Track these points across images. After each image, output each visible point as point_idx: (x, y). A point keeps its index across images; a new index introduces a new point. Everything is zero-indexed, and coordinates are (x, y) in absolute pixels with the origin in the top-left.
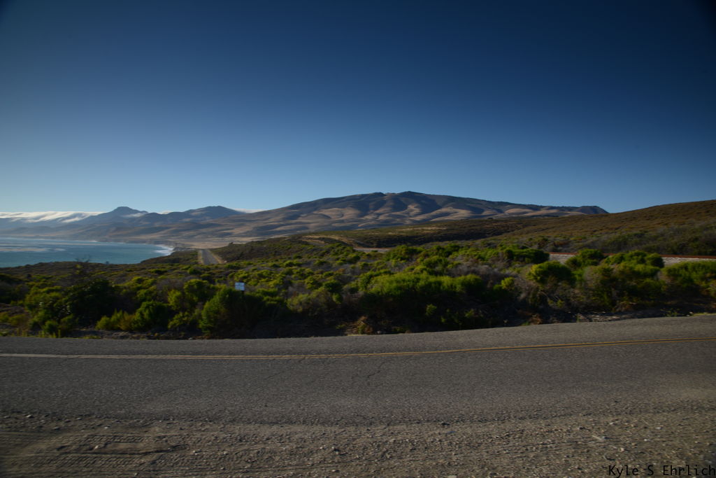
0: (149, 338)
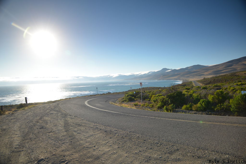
0: (207, 114)
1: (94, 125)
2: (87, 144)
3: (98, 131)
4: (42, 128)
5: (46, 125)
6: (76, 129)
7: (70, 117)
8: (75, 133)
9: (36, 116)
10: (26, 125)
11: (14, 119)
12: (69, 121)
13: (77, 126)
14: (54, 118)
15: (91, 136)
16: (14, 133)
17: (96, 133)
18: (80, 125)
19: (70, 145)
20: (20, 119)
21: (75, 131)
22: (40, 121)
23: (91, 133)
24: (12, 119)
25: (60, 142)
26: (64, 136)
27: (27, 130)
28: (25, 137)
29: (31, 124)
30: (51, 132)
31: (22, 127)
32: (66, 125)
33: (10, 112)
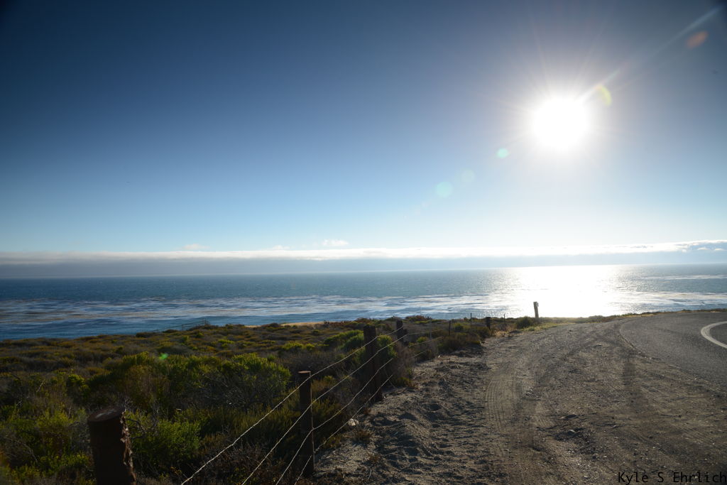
1: (694, 382)
2: (665, 411)
3: (700, 393)
4: (575, 371)
5: (584, 367)
6: (648, 384)
7: (641, 357)
8: (643, 390)
9: (562, 348)
10: (541, 363)
11: (515, 347)
12: (637, 367)
13: (652, 378)
14: (602, 357)
15: (679, 399)
16: (520, 373)
17: (695, 396)
18: (661, 377)
19: (627, 405)
20: (527, 350)
21: (646, 387)
22: (570, 359)
23: (680, 395)
24: (510, 348)
25: (609, 399)
26: (618, 391)
27: (543, 372)
28: (541, 381)
29: (551, 361)
30: (593, 380)
31: (533, 365)
32: (629, 373)
33: (503, 332)
